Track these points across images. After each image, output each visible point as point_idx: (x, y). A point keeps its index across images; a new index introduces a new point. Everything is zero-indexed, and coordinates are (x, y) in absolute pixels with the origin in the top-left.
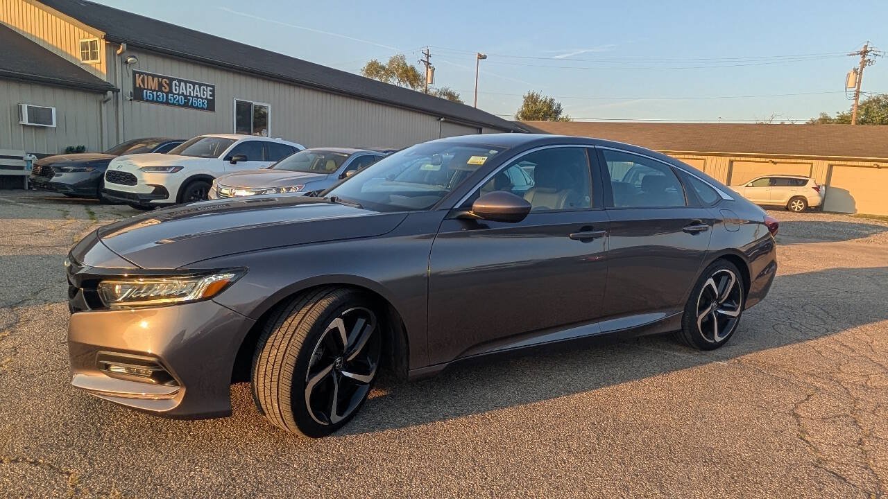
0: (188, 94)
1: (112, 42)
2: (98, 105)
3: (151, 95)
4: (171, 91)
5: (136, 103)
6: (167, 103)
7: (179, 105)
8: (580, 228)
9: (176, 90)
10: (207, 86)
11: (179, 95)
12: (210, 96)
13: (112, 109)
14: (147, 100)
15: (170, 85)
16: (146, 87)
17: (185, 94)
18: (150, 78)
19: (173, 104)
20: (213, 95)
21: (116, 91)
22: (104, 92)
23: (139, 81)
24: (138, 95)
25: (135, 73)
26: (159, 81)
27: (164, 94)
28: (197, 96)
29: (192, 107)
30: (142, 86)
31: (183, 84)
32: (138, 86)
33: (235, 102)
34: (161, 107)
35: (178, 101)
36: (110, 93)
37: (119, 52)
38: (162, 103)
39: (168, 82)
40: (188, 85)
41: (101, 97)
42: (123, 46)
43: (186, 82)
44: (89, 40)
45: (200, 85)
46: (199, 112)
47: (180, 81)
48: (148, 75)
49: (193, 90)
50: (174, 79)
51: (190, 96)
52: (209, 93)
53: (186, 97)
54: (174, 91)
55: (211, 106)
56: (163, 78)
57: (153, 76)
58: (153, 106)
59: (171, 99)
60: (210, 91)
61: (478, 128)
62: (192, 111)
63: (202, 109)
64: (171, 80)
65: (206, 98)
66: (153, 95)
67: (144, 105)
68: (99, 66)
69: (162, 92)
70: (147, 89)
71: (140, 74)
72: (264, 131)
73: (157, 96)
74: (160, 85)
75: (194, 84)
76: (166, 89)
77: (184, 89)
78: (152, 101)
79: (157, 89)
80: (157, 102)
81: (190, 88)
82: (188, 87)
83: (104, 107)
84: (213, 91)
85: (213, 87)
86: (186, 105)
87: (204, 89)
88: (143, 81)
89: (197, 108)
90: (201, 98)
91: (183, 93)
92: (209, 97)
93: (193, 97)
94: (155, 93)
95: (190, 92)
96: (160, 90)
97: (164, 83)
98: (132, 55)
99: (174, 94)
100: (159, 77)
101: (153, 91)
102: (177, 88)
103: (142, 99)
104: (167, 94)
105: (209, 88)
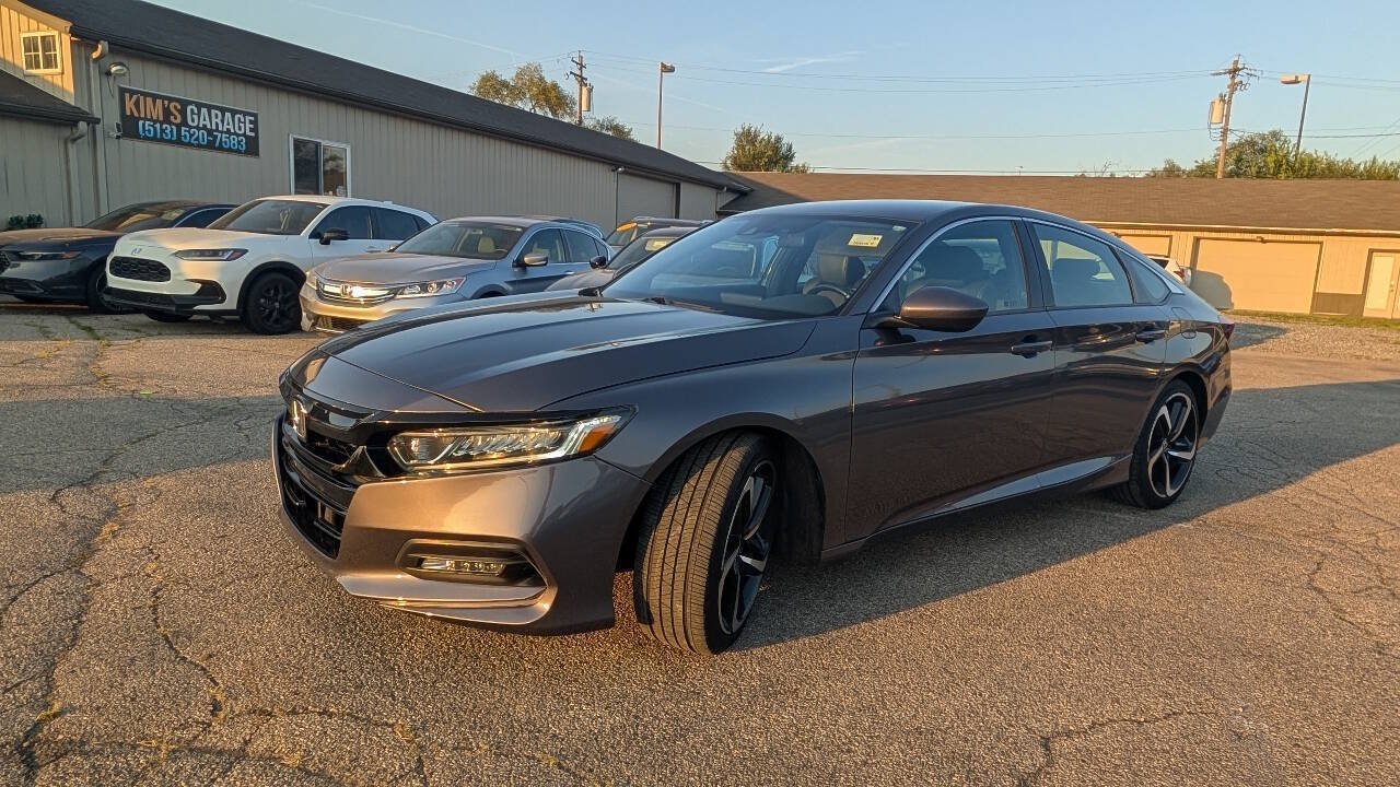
0: (214, 127)
1: (84, 38)
2: (62, 145)
3: (152, 129)
4: (184, 123)
5: (127, 143)
6: (179, 142)
7: (200, 146)
9: (193, 121)
10: (245, 114)
11: (197, 128)
12: (251, 130)
13: (86, 152)
14: (146, 138)
15: (183, 113)
16: (142, 116)
17: (209, 127)
18: (149, 100)
19: (189, 144)
20: (254, 130)
21: (93, 122)
22: (74, 124)
23: (129, 105)
24: (129, 128)
25: (122, 91)
26: (163, 105)
27: (174, 129)
28: (228, 131)
29: (221, 149)
30: (136, 114)
31: (204, 110)
32: (128, 113)
33: (291, 140)
34: (170, 149)
35: (197, 139)
36: (82, 125)
37: (95, 55)
38: (170, 142)
39: (179, 107)
40: (213, 112)
41: (66, 132)
42: (102, 47)
43: (210, 108)
44: (39, 34)
45: (234, 113)
46: (233, 158)
47: (199, 106)
48: (146, 95)
49: (223, 121)
50: (191, 103)
51: (217, 131)
52: (248, 126)
53: (210, 132)
54: (190, 122)
55: (252, 148)
56: (171, 100)
57: (155, 97)
58: (156, 147)
59: (185, 136)
60: (251, 122)
61: (673, 184)
62: (219, 155)
63: (238, 151)
64: (185, 104)
65: (244, 135)
66: (155, 129)
67: (141, 146)
68: (60, 78)
69: (170, 123)
70: (146, 119)
71: (132, 93)
72: (340, 189)
73: (163, 131)
74: (167, 112)
75: (223, 110)
76: (176, 118)
77: (206, 119)
78: (154, 139)
79: (161, 119)
80: (162, 140)
81: (217, 116)
82: (213, 116)
83: (72, 149)
84: (255, 122)
85: (255, 115)
86: (211, 146)
87: (239, 119)
88: (137, 105)
89: (230, 150)
90: (235, 134)
91: (205, 126)
92: (248, 133)
93: (222, 132)
94: (158, 125)
95: (217, 124)
96: (167, 120)
97: (172, 109)
98: (118, 60)
99: (191, 127)
100: (163, 98)
101: (155, 122)
102: (195, 117)
103: (136, 136)
104: (179, 127)
105: (248, 118)
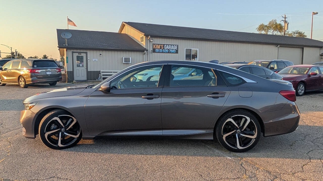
1: (147, 36)
2: (142, 55)
4: (164, 49)
5: (153, 54)
6: (163, 52)
7: (166, 53)
8: (146, 94)
9: (165, 48)
10: (176, 45)
11: (166, 49)
13: (146, 56)
14: (157, 52)
15: (164, 47)
16: (156, 48)
18: (158, 45)
19: (165, 53)
20: (178, 48)
21: (147, 50)
22: (144, 51)
23: (154, 46)
24: (154, 51)
25: (153, 44)
28: (172, 49)
29: (171, 53)
30: (155, 48)
31: (168, 46)
32: (154, 48)
33: (185, 49)
34: (161, 54)
35: (166, 51)
37: (148, 38)
38: (161, 52)
40: (169, 46)
41: (143, 53)
42: (149, 37)
43: (169, 45)
44: (142, 36)
45: (173, 45)
46: (173, 54)
47: (167, 45)
48: (157, 44)
50: (165, 45)
51: (170, 49)
52: (176, 47)
53: (169, 50)
55: (177, 52)
56: (161, 44)
57: (159, 44)
58: (159, 54)
61: (301, 48)
62: (170, 54)
63: (174, 53)
64: (164, 45)
65: (175, 49)
67: (156, 54)
68: (143, 44)
69: (161, 49)
70: (157, 49)
71: (155, 44)
72: (196, 59)
73: (160, 51)
74: (161, 47)
75: (171, 45)
77: (168, 47)
79: (160, 48)
80: (160, 52)
81: (170, 46)
83: (144, 56)
84: (178, 47)
85: (178, 45)
86: (169, 52)
88: (155, 46)
89: (172, 53)
91: (168, 49)
94: (159, 50)
95: (170, 48)
96: (161, 48)
97: (162, 46)
98: (152, 39)
99: (165, 49)
100: (160, 44)
101: (158, 49)
102: (166, 47)
103: (155, 52)
104: (163, 49)
105: (176, 46)
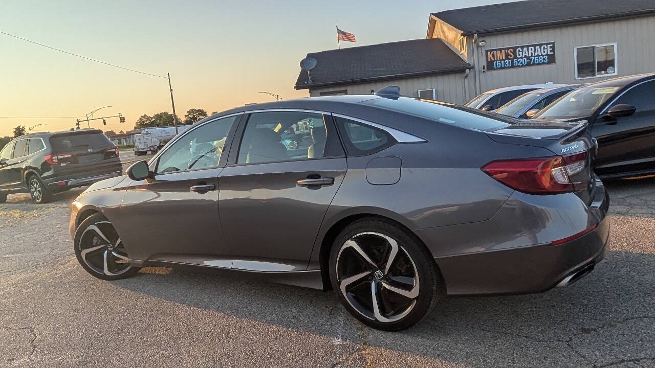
0: (530, 55)
1: (468, 35)
2: (463, 79)
3: (500, 64)
4: (515, 57)
5: (490, 72)
6: (513, 67)
7: (523, 66)
9: (519, 55)
10: (547, 44)
11: (522, 58)
12: (551, 51)
13: (472, 80)
14: (497, 69)
15: (515, 53)
16: (496, 59)
17: (527, 56)
18: (499, 52)
19: (518, 66)
20: (554, 50)
21: (471, 68)
22: (464, 71)
23: (490, 56)
24: (490, 66)
25: (487, 51)
26: (505, 52)
27: (511, 60)
28: (538, 55)
29: (534, 64)
30: (493, 60)
31: (525, 49)
32: (489, 60)
33: (575, 50)
34: (508, 71)
35: (522, 63)
36: (467, 71)
37: (474, 40)
38: (508, 68)
39: (512, 51)
40: (530, 48)
41: (464, 75)
42: (475, 36)
43: (528, 47)
44: (461, 38)
45: (540, 45)
46: (541, 67)
47: (522, 47)
48: (497, 50)
49: (535, 51)
50: (518, 47)
51: (532, 56)
52: (549, 49)
53: (528, 58)
54: (518, 56)
55: (551, 59)
56: (508, 49)
57: (501, 50)
58: (501, 71)
59: (516, 63)
60: (550, 47)
62: (533, 68)
63: (544, 63)
64: (515, 48)
65: (547, 55)
66: (501, 63)
67: (495, 72)
68: (465, 53)
69: (509, 59)
70: (497, 61)
71: (491, 51)
73: (505, 63)
74: (507, 55)
75: (535, 46)
76: (511, 56)
77: (526, 52)
78: (501, 68)
79: (504, 58)
80: (505, 68)
81: (532, 50)
82: (530, 50)
83: (466, 80)
84: (553, 48)
85: (553, 43)
86: (529, 64)
87: (544, 48)
88: (493, 56)
89: (539, 64)
90: (542, 55)
91: (525, 56)
92: (549, 53)
93: (534, 57)
94: (503, 62)
95: (532, 53)
96: (507, 58)
97: (510, 53)
98: (481, 40)
99: (518, 58)
100: (505, 49)
101: (501, 61)
102: (521, 53)
103: (493, 69)
104: (512, 60)
105: (549, 45)
